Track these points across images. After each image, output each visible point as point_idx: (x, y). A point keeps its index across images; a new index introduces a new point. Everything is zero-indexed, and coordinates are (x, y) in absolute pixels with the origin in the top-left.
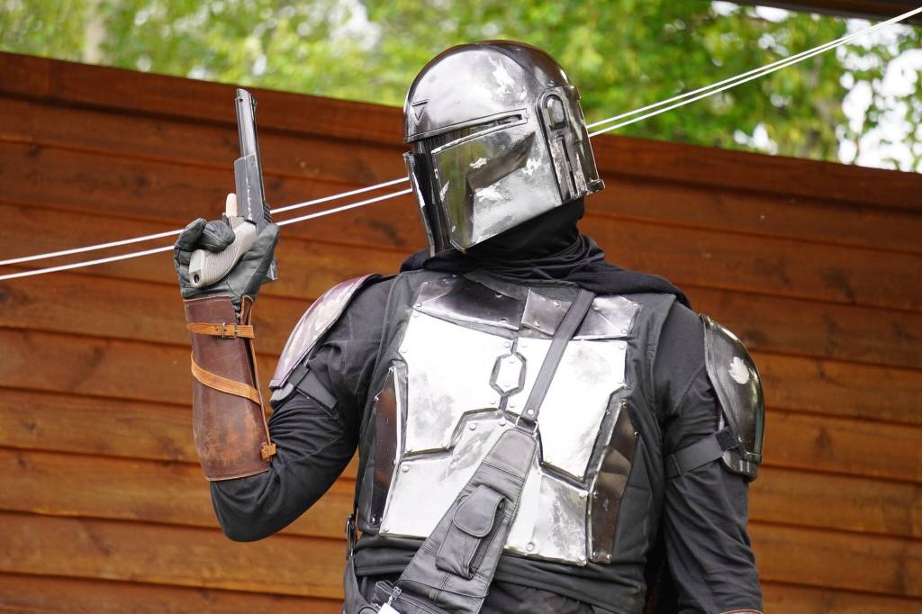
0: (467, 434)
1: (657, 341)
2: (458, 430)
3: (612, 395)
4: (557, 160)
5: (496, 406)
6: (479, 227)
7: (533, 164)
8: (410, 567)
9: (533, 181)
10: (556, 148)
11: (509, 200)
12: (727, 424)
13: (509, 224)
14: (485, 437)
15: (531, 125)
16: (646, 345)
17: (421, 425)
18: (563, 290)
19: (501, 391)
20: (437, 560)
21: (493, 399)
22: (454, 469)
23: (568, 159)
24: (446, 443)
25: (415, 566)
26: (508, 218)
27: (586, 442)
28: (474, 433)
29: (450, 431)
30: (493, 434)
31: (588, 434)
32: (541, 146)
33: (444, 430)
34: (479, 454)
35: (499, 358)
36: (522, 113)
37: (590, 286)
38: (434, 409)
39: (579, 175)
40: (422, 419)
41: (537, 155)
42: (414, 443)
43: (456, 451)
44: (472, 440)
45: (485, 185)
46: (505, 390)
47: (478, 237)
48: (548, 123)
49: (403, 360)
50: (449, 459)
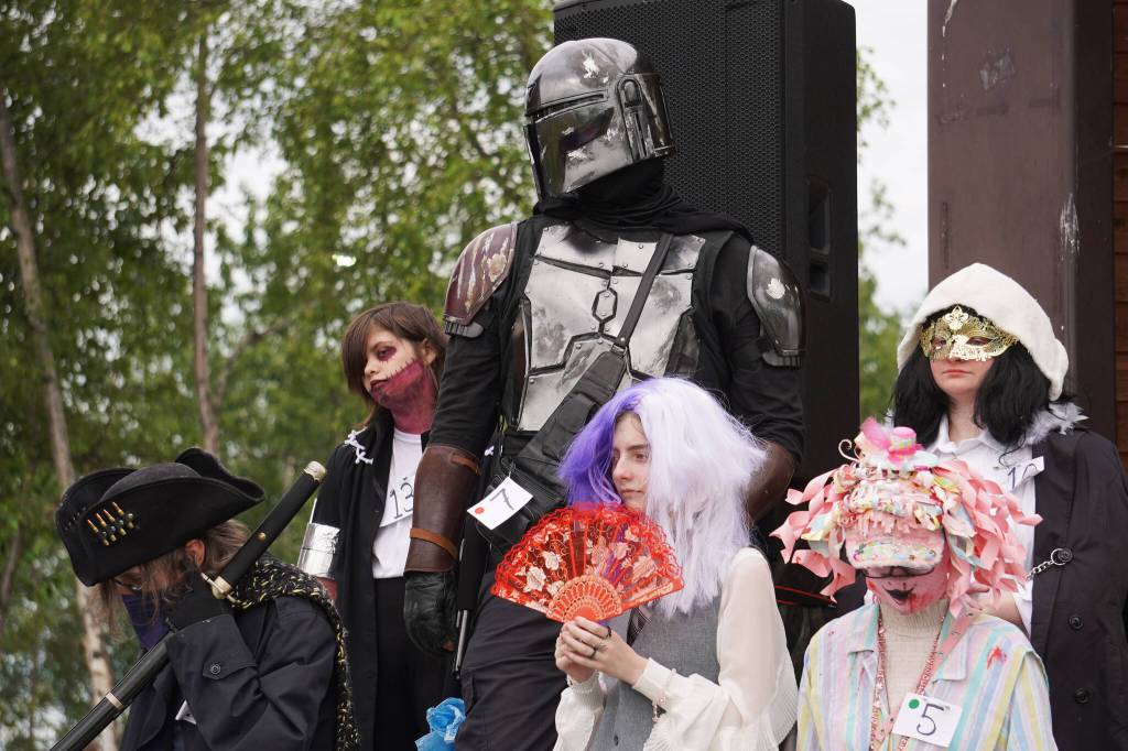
0: (575, 352)
1: (712, 270)
2: (569, 350)
3: (682, 315)
4: (630, 129)
5: (597, 330)
6: (569, 180)
7: (611, 133)
8: (525, 450)
9: (611, 145)
10: (630, 120)
11: (592, 160)
12: (765, 331)
13: (592, 178)
14: (588, 353)
15: (610, 103)
16: (705, 273)
17: (542, 348)
18: (647, 233)
19: (599, 319)
20: (543, 447)
21: (594, 325)
22: (567, 379)
23: (640, 129)
24: (559, 360)
25: (528, 449)
26: (592, 173)
27: (665, 351)
28: (579, 351)
29: (562, 352)
30: (594, 351)
31: (665, 346)
32: (617, 119)
33: (558, 351)
34: (584, 366)
35: (599, 294)
36: (605, 94)
37: (668, 229)
38: (551, 335)
39: (649, 141)
40: (542, 343)
41: (615, 125)
42: (537, 363)
43: (568, 365)
44: (579, 356)
45: (575, 148)
46: (603, 318)
47: (568, 188)
48: (624, 100)
49: (528, 299)
50: (563, 372)
